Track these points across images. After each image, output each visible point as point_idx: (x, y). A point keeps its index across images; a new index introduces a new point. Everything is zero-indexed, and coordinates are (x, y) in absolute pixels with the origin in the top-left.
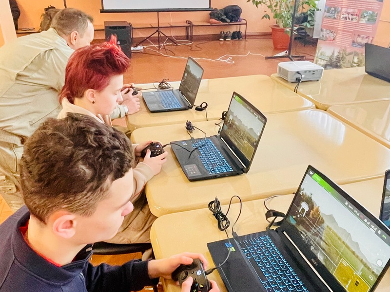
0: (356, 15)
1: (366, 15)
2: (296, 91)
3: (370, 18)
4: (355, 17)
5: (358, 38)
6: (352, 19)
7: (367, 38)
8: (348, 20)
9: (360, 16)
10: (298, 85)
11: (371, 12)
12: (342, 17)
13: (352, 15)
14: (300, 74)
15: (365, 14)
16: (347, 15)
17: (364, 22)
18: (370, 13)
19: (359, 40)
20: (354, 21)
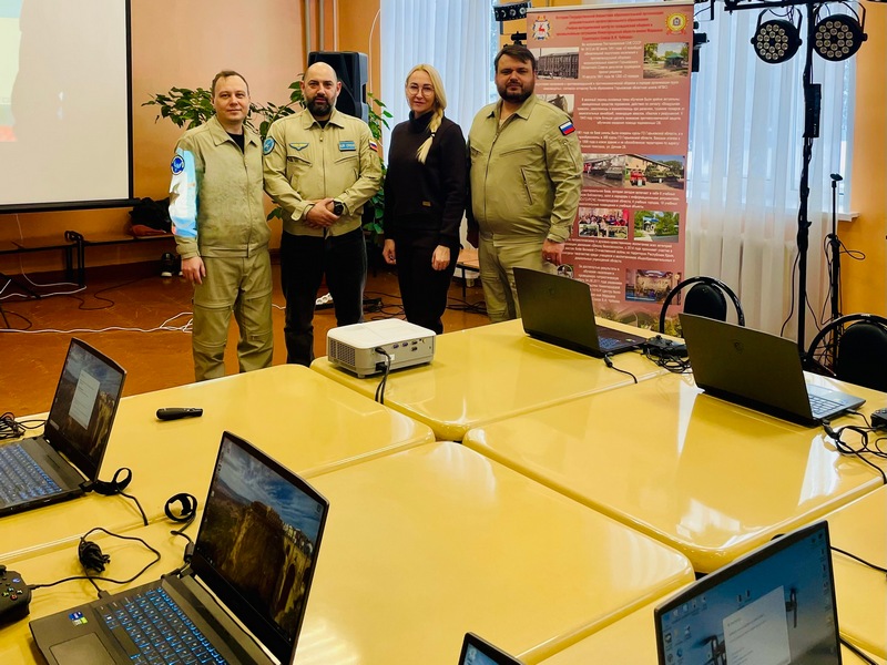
0: (622, 223)
1: (648, 221)
2: (379, 398)
3: (659, 227)
4: (618, 227)
5: (641, 279)
6: (612, 234)
7: (665, 276)
8: (600, 236)
9: (632, 224)
10: (384, 381)
11: (662, 215)
12: (581, 230)
13: (609, 223)
14: (384, 353)
15: (644, 219)
16: (594, 224)
17: (649, 239)
18: (658, 217)
19: (646, 283)
20: (618, 236)
